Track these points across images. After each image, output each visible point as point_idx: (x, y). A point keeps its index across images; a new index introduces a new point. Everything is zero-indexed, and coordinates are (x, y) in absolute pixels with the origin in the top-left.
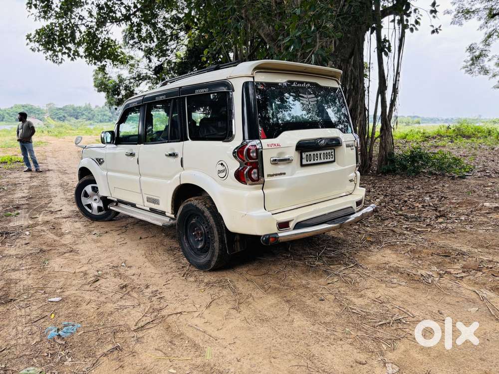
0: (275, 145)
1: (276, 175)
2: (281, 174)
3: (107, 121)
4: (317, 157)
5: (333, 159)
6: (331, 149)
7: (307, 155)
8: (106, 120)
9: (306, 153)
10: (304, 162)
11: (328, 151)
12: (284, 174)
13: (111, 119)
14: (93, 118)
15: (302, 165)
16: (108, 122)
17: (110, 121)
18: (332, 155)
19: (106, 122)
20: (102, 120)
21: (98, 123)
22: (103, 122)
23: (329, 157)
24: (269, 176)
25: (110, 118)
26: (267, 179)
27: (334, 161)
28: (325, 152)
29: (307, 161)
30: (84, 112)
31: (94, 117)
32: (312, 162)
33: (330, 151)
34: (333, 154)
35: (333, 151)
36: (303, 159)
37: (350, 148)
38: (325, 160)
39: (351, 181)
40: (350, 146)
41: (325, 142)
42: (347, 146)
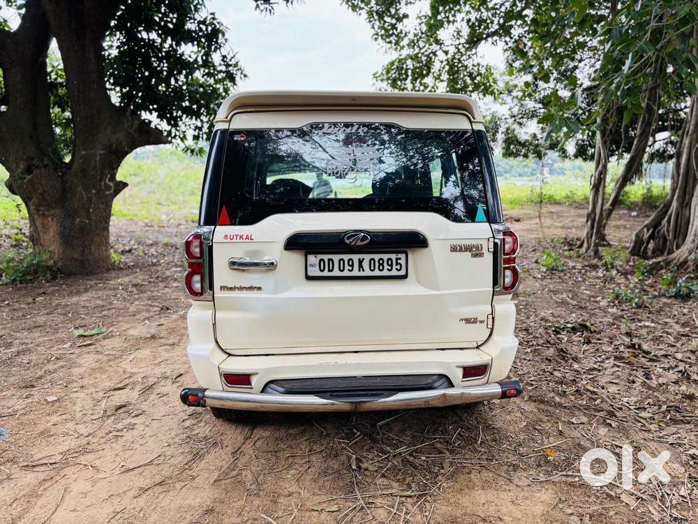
0: (241, 237)
1: (241, 288)
2: (251, 288)
3: (529, 174)
4: (352, 266)
5: (402, 273)
6: (397, 253)
7: (322, 260)
8: (527, 173)
9: (321, 256)
10: (314, 272)
11: (385, 257)
12: (259, 288)
13: (535, 172)
14: (510, 170)
15: (309, 278)
16: (530, 176)
17: (532, 174)
18: (397, 264)
19: (527, 176)
20: (522, 173)
21: (516, 177)
22: (523, 176)
23: (386, 267)
24: (223, 288)
25: (533, 170)
26: (218, 293)
27: (404, 277)
28: (377, 257)
29: (322, 271)
30: (500, 163)
31: (513, 169)
32: (336, 273)
33: (393, 256)
34: (403, 262)
35: (402, 256)
36: (311, 265)
37: (468, 254)
38: (377, 273)
39: (468, 321)
40: (468, 249)
41: (364, 238)
42: (454, 249)
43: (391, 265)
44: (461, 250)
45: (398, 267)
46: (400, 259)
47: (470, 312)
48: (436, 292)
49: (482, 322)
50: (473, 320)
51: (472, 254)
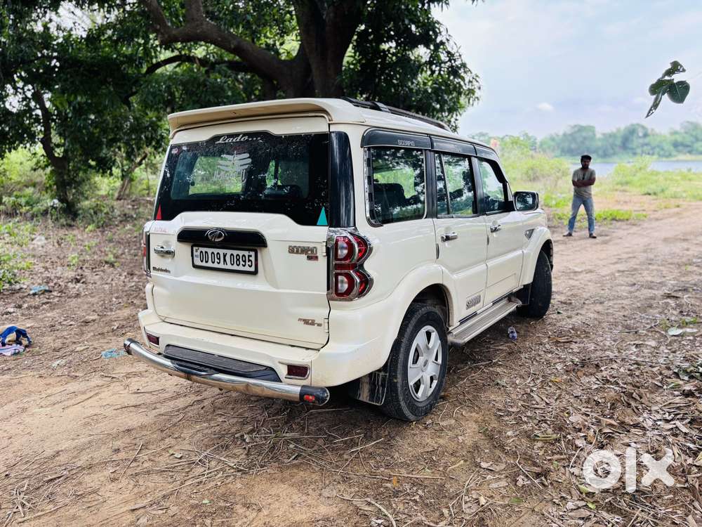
0: (162, 230)
1: (162, 270)
4: (219, 259)
5: (252, 269)
6: (249, 250)
7: (201, 252)
9: (201, 249)
10: (198, 262)
11: (241, 253)
12: (169, 271)
15: (194, 266)
18: (249, 260)
23: (242, 263)
24: (155, 268)
26: (153, 273)
27: (255, 273)
28: (235, 252)
29: (202, 261)
32: (210, 264)
33: (246, 253)
34: (253, 259)
35: (252, 253)
36: (196, 256)
37: (304, 257)
38: (235, 267)
39: (306, 322)
40: (304, 251)
41: (220, 236)
42: (293, 250)
43: (245, 261)
44: (297, 252)
45: (250, 263)
46: (251, 256)
47: (309, 313)
48: (275, 290)
49: (319, 325)
50: (310, 321)
51: (308, 257)
